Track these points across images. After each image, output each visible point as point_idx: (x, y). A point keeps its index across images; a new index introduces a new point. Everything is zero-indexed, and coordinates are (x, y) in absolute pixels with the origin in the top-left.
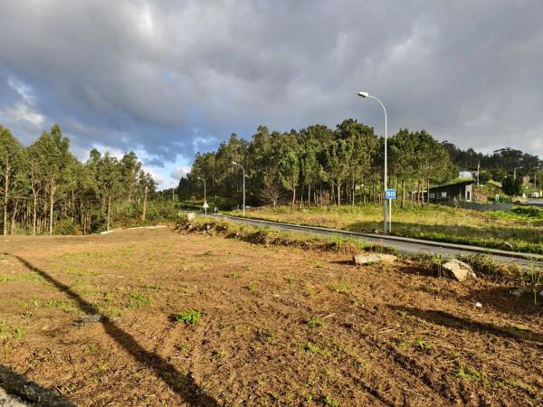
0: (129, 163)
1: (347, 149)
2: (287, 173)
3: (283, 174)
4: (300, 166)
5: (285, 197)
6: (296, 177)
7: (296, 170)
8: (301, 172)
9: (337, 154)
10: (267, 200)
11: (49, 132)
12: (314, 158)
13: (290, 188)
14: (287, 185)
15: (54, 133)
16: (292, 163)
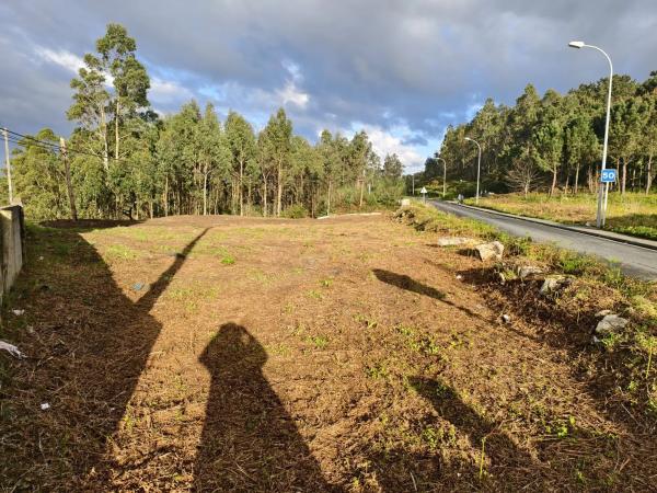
0: (360, 144)
1: (641, 110)
2: (544, 149)
3: (539, 151)
4: (565, 138)
5: (542, 180)
6: (557, 154)
7: (558, 144)
8: (565, 147)
9: (624, 118)
10: (515, 184)
11: (275, 115)
12: (587, 127)
13: (547, 168)
14: (544, 165)
15: (279, 116)
16: (552, 135)
